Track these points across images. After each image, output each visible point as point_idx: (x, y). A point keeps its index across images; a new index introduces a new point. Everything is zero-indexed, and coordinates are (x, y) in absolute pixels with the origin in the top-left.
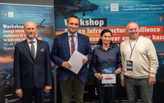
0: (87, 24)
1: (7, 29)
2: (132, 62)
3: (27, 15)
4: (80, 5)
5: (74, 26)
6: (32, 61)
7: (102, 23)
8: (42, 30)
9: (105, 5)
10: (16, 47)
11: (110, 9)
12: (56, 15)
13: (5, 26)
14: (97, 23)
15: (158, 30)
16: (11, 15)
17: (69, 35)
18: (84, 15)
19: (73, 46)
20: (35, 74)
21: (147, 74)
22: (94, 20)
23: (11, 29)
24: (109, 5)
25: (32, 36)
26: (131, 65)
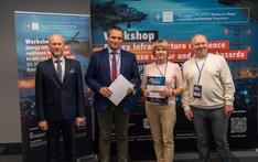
0: (133, 38)
1: (30, 45)
2: (200, 87)
3: (57, 27)
4: (124, 14)
5: (116, 40)
6: (58, 86)
7: (152, 36)
8: (76, 46)
9: (155, 14)
10: (38, 67)
11: (161, 19)
12: (93, 27)
13: (28, 41)
14: (145, 36)
15: (223, 45)
16: (35, 26)
17: (110, 51)
18: (129, 26)
19: (115, 66)
20: (63, 102)
21: (221, 102)
22: (142, 32)
23: (36, 45)
24: (161, 14)
25: (59, 53)
26: (200, 92)
